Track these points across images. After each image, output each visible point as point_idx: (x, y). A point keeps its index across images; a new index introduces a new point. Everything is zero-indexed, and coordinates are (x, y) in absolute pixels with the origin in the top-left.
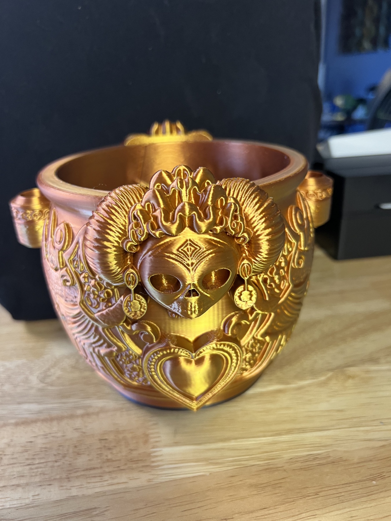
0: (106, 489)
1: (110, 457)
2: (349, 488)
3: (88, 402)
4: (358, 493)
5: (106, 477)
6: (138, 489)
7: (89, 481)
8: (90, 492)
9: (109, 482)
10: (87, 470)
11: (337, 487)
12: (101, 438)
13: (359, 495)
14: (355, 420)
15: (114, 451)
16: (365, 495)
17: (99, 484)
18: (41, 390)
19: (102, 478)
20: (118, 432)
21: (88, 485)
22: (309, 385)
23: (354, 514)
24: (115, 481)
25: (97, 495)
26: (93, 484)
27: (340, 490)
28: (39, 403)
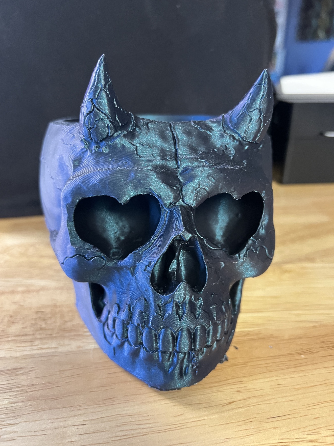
0: (35, 352)
1: (43, 326)
2: (278, 360)
3: (31, 281)
4: (286, 364)
5: (37, 342)
6: (67, 354)
7: (19, 345)
8: (18, 354)
9: (39, 346)
10: (19, 336)
11: (265, 358)
12: (38, 311)
13: (287, 366)
15: (49, 322)
16: (293, 366)
17: (28, 348)
19: (32, 343)
20: (55, 306)
21: (18, 349)
23: (281, 382)
24: (46, 346)
25: (25, 357)
26: (23, 348)
27: (268, 361)
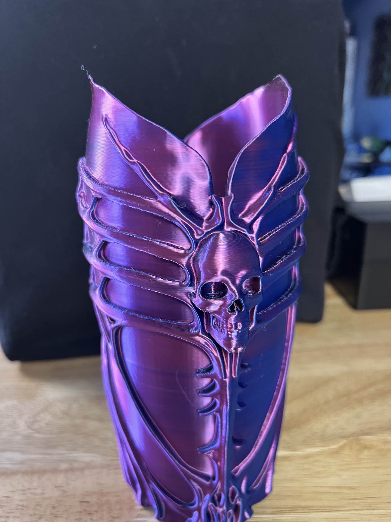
3: (75, 455)
12: (83, 500)
14: (369, 501)
18: (27, 437)
20: (101, 494)
22: (319, 454)
28: (22, 452)
